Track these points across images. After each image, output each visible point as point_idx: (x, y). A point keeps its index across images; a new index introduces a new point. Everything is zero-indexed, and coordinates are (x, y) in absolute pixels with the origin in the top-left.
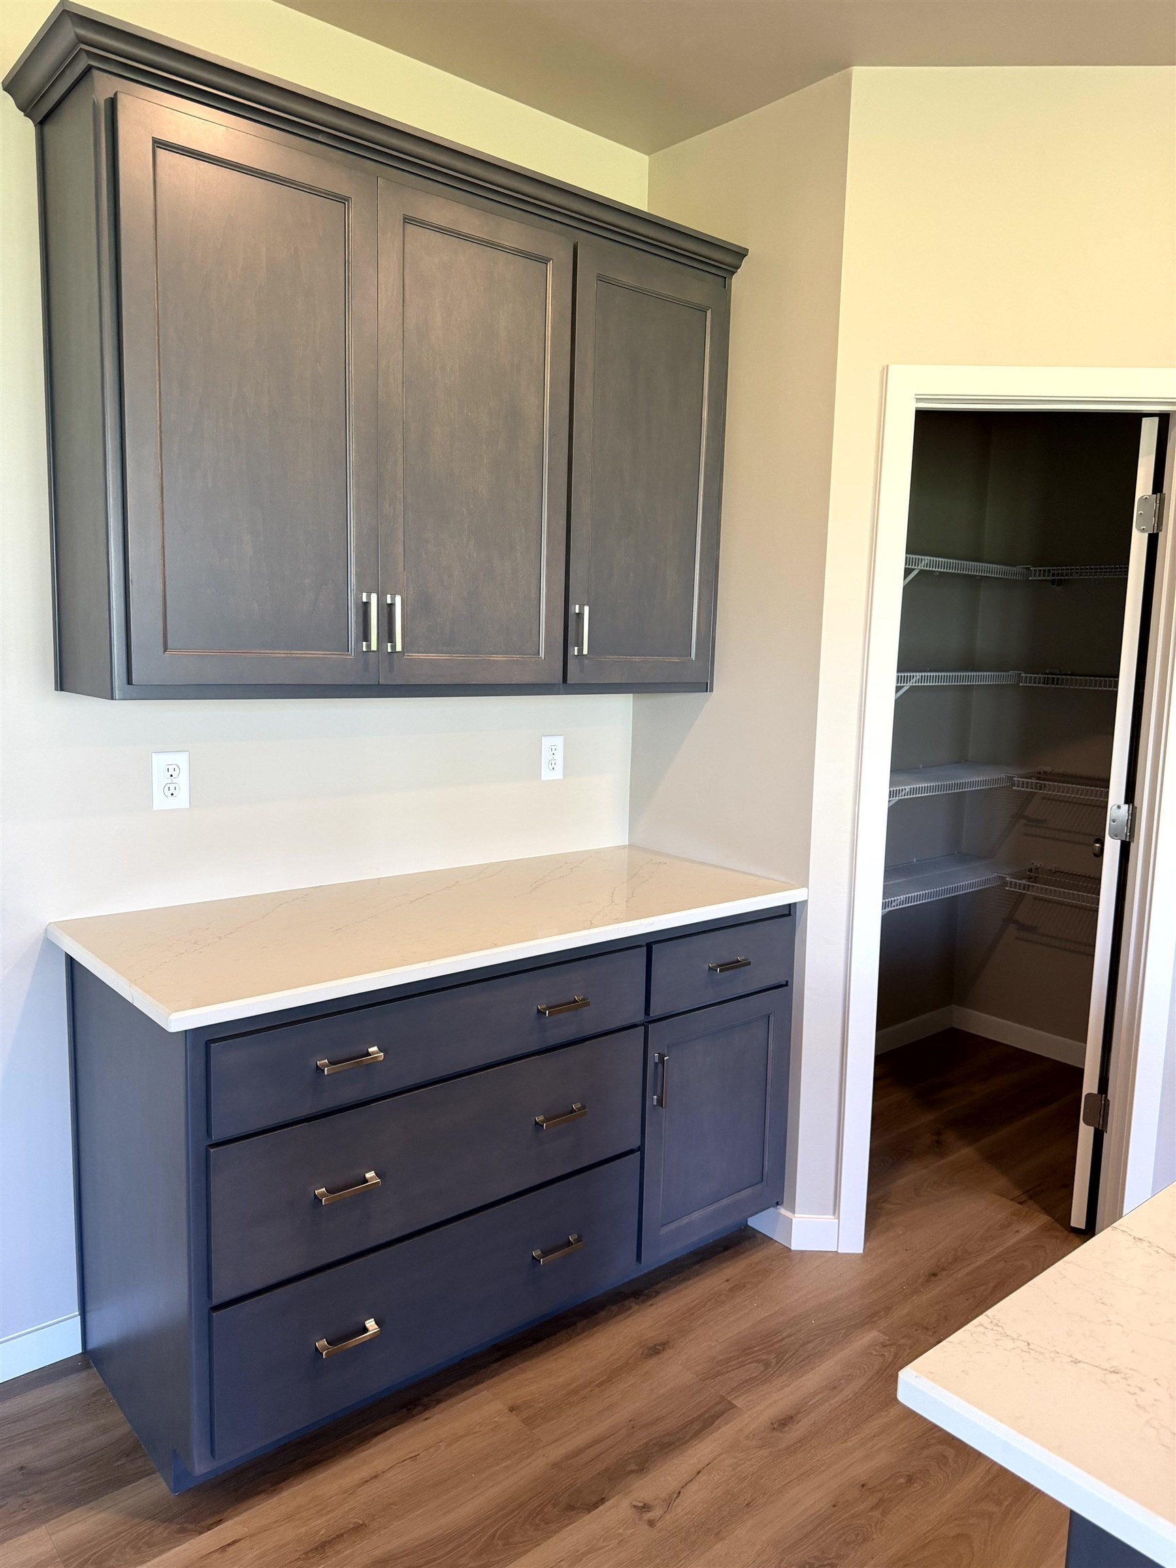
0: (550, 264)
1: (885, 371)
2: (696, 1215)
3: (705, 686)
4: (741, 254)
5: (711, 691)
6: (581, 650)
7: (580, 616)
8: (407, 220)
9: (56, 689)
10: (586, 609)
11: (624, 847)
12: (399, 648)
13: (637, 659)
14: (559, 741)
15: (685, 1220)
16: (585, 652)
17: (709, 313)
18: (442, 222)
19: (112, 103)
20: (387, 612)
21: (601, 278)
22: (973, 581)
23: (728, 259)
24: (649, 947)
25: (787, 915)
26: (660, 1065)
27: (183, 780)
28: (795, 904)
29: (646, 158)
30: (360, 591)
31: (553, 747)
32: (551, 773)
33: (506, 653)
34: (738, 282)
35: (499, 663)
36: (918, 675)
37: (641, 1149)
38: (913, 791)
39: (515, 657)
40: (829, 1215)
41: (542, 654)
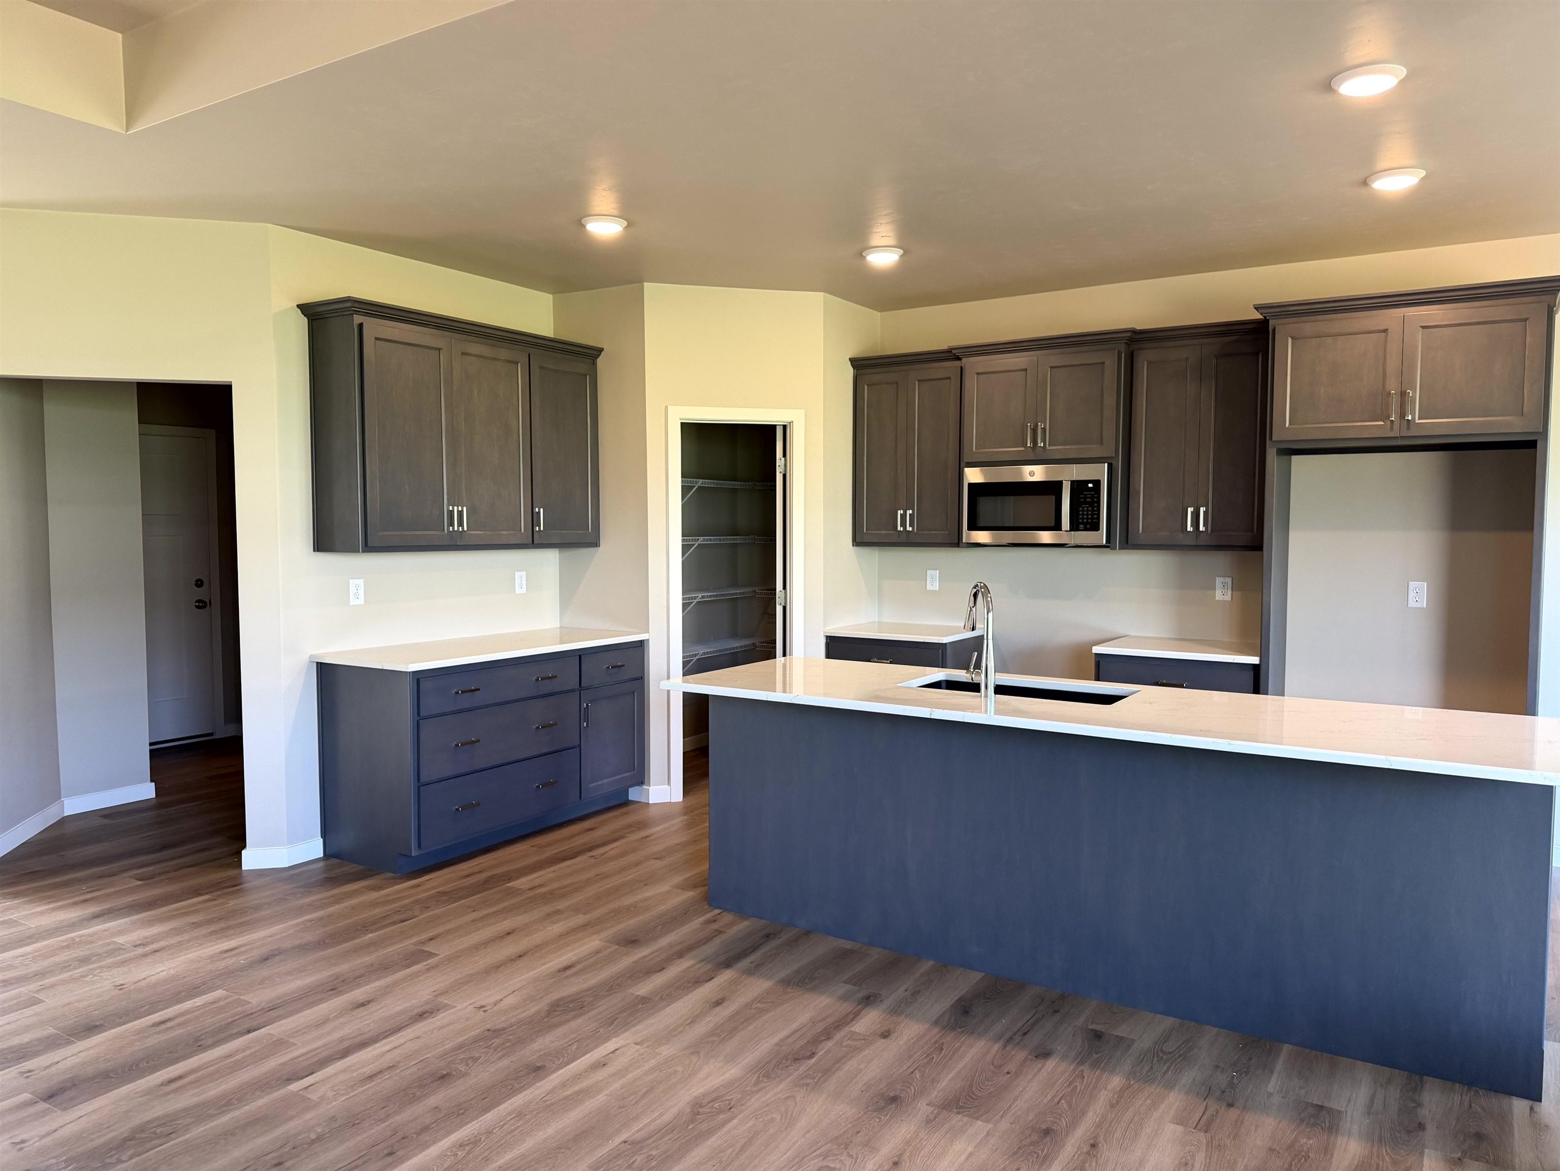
0: (519, 364)
1: (666, 408)
2: (605, 781)
3: (595, 544)
4: (600, 350)
5: (599, 546)
6: (540, 528)
7: (539, 513)
8: (463, 354)
9: (314, 551)
10: (542, 510)
11: (558, 628)
12: (465, 529)
13: (564, 532)
14: (524, 574)
15: (600, 782)
16: (542, 529)
17: (588, 376)
18: (476, 353)
19: (361, 326)
20: (460, 514)
21: (541, 368)
22: (734, 491)
23: (595, 353)
24: (580, 657)
25: (640, 645)
26: (587, 709)
27: (361, 591)
28: (644, 640)
29: (551, 296)
30: (448, 505)
31: (520, 577)
32: (520, 589)
33: (507, 530)
34: (600, 361)
35: (506, 535)
36: (702, 538)
37: (580, 746)
38: (703, 597)
39: (511, 532)
40: (665, 785)
41: (523, 531)
